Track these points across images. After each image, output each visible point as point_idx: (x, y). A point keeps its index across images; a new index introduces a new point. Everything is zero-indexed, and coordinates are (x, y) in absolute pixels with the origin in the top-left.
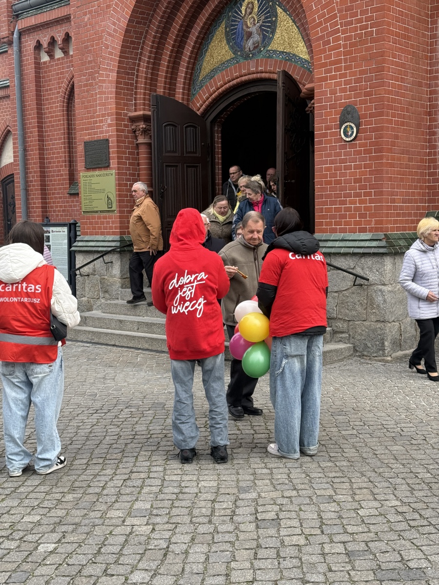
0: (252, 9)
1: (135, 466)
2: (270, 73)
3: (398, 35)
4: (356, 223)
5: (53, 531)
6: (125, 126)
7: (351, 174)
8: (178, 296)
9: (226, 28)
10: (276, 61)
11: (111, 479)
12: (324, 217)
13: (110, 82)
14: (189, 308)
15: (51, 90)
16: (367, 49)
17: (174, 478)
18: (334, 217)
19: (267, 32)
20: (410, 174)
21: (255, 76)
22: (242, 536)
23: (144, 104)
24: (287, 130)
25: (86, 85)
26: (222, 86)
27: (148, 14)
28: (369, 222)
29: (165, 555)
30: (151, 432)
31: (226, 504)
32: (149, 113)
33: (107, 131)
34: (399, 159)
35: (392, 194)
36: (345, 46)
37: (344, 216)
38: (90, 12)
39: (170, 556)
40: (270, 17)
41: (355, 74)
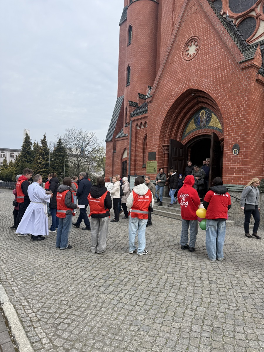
0: (203, 114)
1: (166, 256)
2: (208, 133)
3: (253, 122)
4: (237, 181)
5: (143, 274)
6: (161, 148)
7: (236, 165)
9: (194, 119)
10: (210, 129)
11: (159, 259)
12: (225, 179)
13: (158, 135)
15: (139, 137)
16: (243, 126)
17: (179, 262)
18: (229, 179)
19: (208, 121)
20: (256, 166)
21: (203, 134)
22: (205, 286)
23: (167, 142)
24: (214, 151)
25: (150, 136)
26: (192, 137)
27: (171, 116)
28: (242, 181)
29: (179, 288)
30: (170, 245)
31: (197, 273)
32: (169, 144)
33: (156, 150)
34: (253, 161)
35: (250, 172)
36: (235, 125)
37: (233, 179)
38: (153, 115)
39: (181, 289)
40: (209, 116)
41: (238, 134)
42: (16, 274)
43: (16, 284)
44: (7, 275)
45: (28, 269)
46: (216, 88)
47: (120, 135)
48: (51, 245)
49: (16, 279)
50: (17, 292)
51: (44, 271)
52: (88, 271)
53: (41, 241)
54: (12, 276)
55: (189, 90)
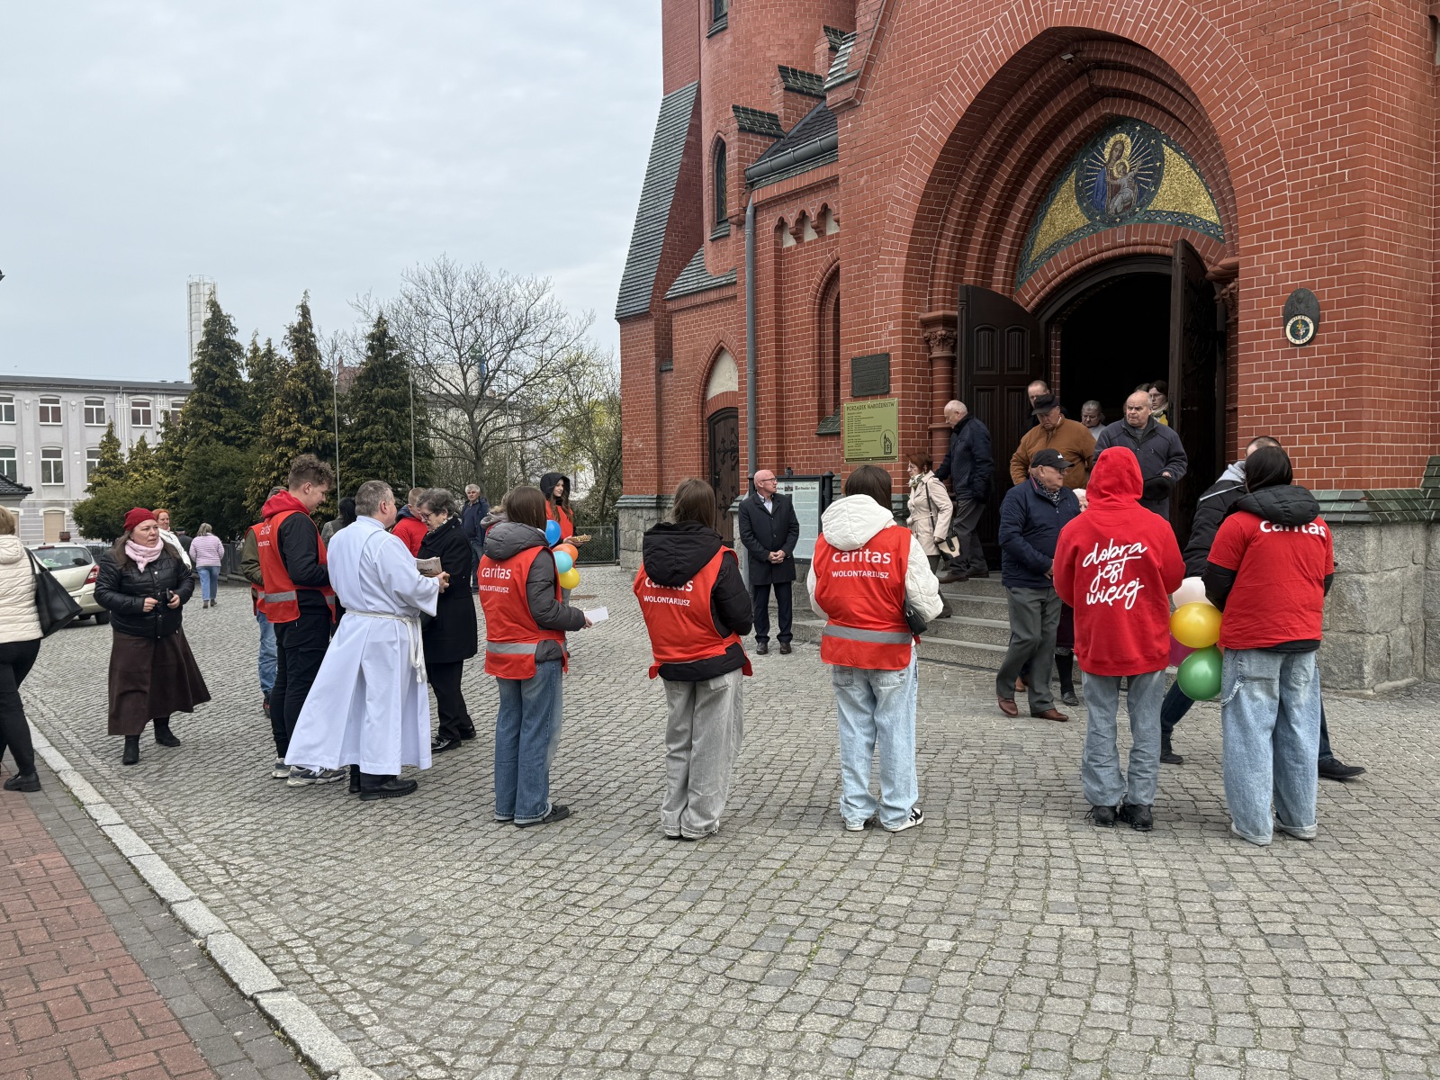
0: (1122, 152)
1: (1020, 836)
3: (1385, 178)
5: (938, 922)
6: (915, 333)
7: (1304, 397)
8: (1098, 578)
9: (1077, 181)
10: (1161, 227)
11: (993, 853)
13: (896, 270)
14: (1116, 596)
15: (796, 287)
16: (1333, 202)
17: (1094, 859)
19: (1147, 184)
20: (1405, 395)
21: (1124, 250)
22: (1250, 958)
23: (944, 301)
24: (1187, 331)
25: (857, 277)
26: (1067, 268)
27: (957, 169)
28: (1337, 473)
29: (1134, 974)
30: (1022, 787)
31: (1197, 906)
32: (956, 313)
33: (887, 342)
34: (1387, 372)
35: (1376, 427)
36: (1294, 199)
38: (869, 172)
39: (1142, 977)
40: (1152, 161)
41: (1311, 240)
42: (339, 948)
43: (354, 989)
44: (296, 956)
45: (383, 924)
46: (1188, 15)
47: (686, 281)
48: (455, 812)
49: (347, 970)
50: (374, 1023)
51: (466, 931)
52: (673, 916)
53: (401, 800)
54: (321, 960)
55: (1050, 33)
